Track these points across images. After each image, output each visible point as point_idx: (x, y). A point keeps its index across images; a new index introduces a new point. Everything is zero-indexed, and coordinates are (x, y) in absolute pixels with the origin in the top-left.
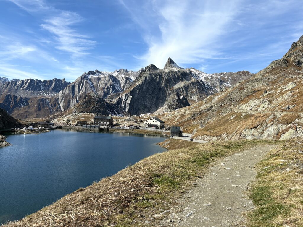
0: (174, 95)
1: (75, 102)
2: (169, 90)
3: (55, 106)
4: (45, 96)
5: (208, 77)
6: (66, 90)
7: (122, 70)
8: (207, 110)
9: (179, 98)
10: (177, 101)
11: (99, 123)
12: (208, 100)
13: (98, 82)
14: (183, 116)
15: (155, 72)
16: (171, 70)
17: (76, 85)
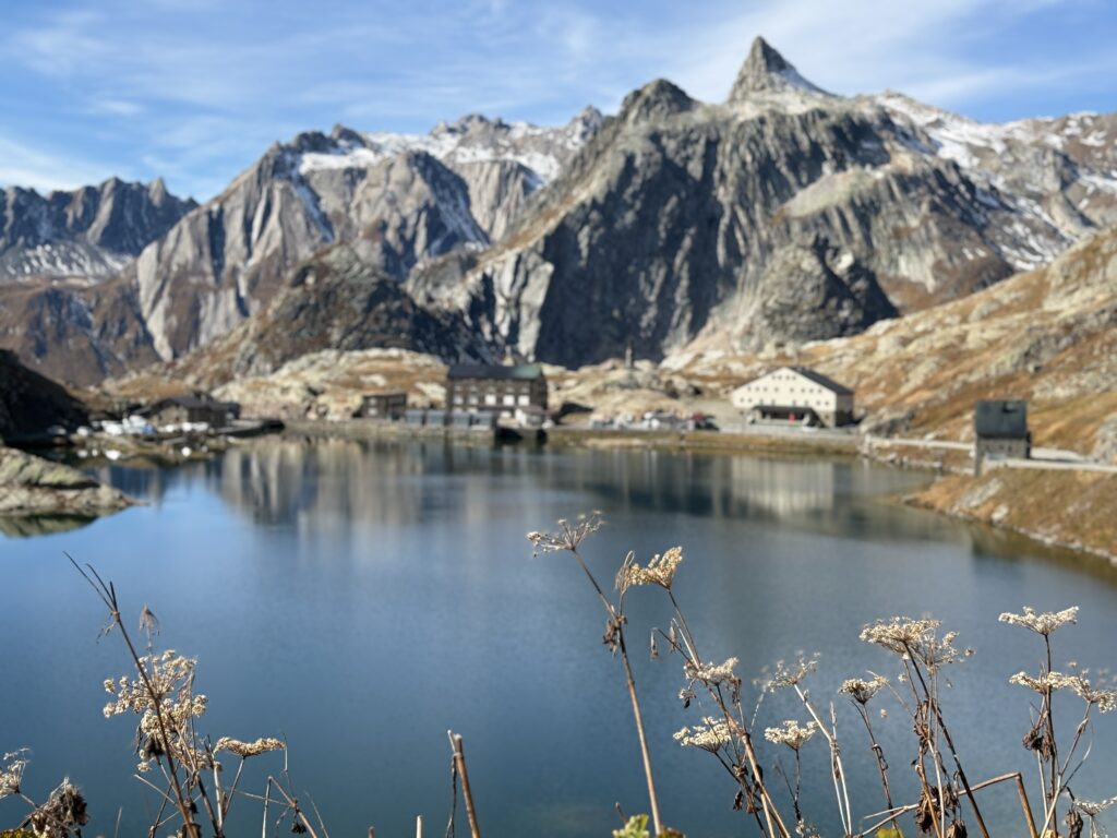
0: (800, 253)
1: (232, 305)
2: (760, 224)
3: (121, 332)
4: (62, 278)
5: (988, 141)
6: (178, 239)
7: (475, 121)
8: (1111, 319)
9: (828, 271)
10: (818, 287)
11: (474, 401)
12: (1082, 264)
13: (352, 194)
14: (953, 354)
15: (682, 121)
16: (776, 108)
17: (233, 210)
